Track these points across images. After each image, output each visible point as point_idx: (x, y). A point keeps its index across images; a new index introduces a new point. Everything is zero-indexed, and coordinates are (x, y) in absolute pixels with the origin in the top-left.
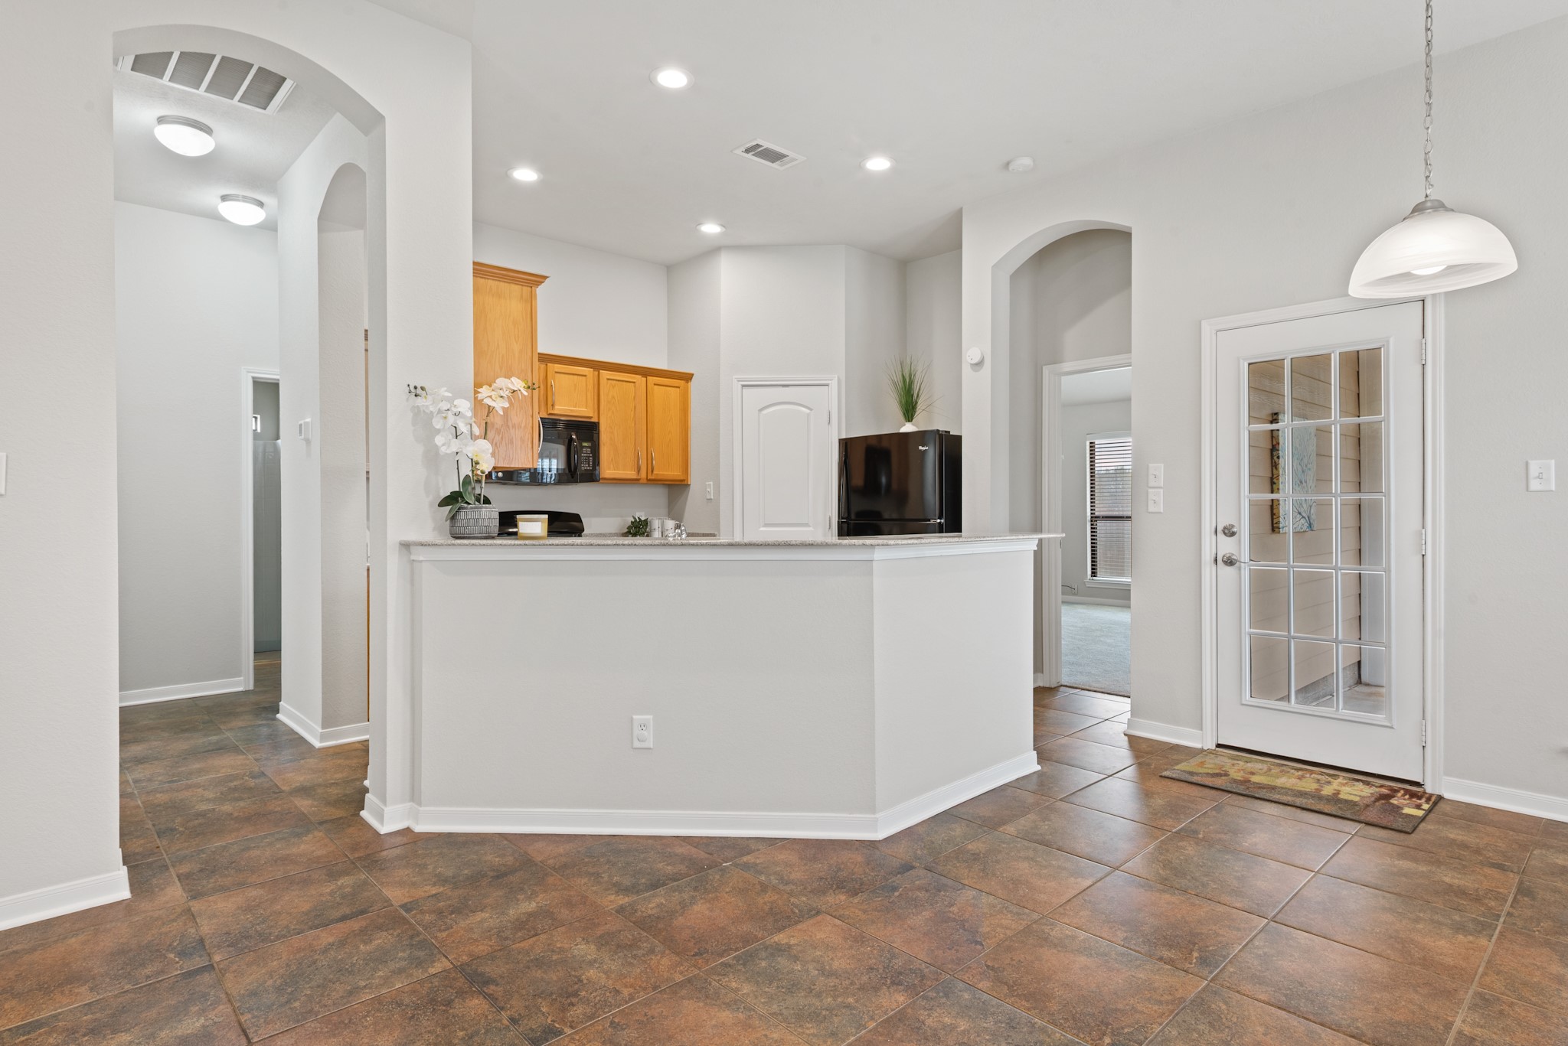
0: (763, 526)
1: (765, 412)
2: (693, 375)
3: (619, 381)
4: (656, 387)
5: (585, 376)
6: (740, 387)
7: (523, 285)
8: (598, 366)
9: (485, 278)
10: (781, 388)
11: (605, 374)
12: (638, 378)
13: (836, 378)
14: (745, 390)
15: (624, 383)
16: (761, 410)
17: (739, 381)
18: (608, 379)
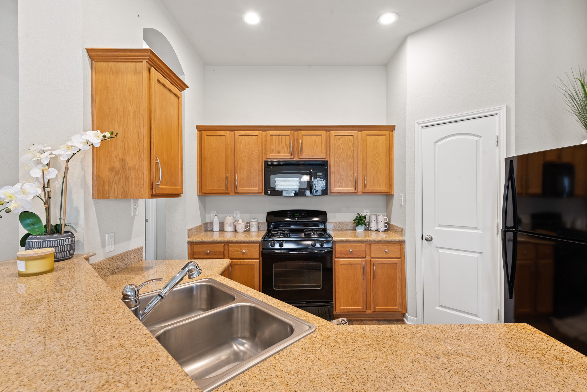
0: (438, 226)
1: (439, 144)
2: (395, 126)
3: (342, 135)
4: (368, 136)
5: (321, 135)
6: (420, 128)
7: (136, 62)
8: (328, 128)
9: (107, 61)
10: (453, 124)
11: (333, 133)
12: (355, 132)
13: (505, 108)
14: (424, 130)
15: (346, 137)
16: (436, 142)
17: (419, 124)
18: (335, 135)
